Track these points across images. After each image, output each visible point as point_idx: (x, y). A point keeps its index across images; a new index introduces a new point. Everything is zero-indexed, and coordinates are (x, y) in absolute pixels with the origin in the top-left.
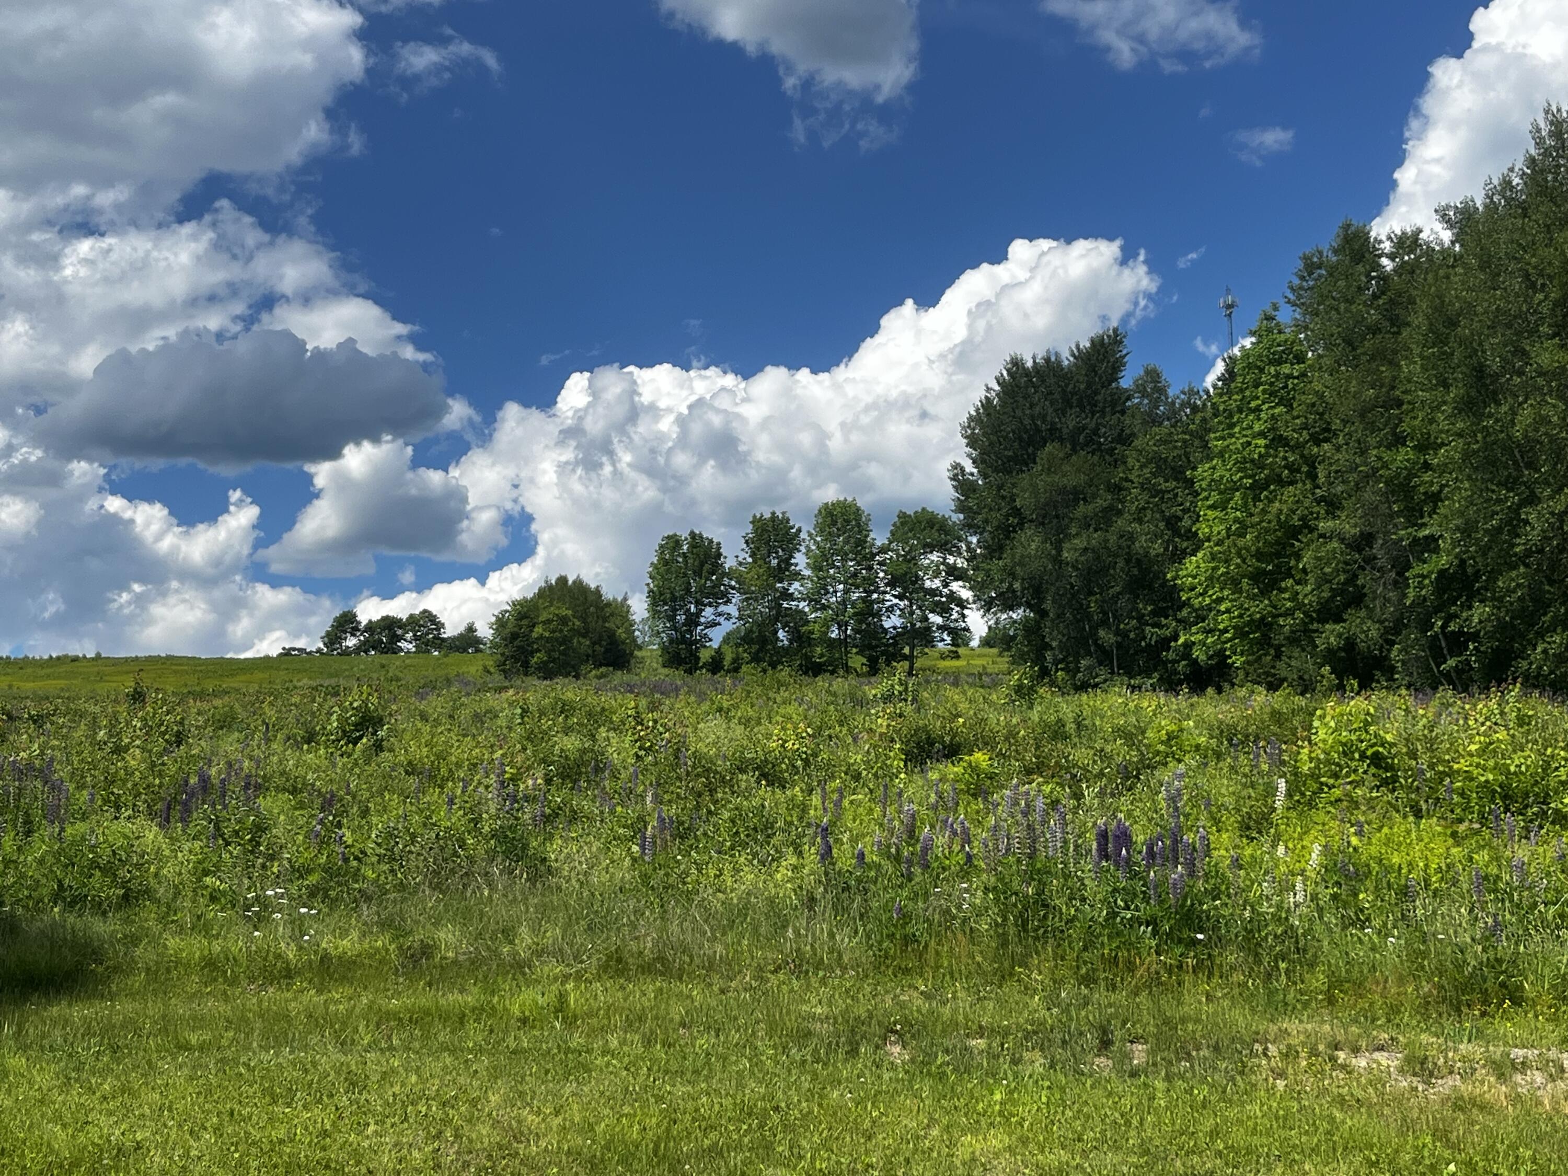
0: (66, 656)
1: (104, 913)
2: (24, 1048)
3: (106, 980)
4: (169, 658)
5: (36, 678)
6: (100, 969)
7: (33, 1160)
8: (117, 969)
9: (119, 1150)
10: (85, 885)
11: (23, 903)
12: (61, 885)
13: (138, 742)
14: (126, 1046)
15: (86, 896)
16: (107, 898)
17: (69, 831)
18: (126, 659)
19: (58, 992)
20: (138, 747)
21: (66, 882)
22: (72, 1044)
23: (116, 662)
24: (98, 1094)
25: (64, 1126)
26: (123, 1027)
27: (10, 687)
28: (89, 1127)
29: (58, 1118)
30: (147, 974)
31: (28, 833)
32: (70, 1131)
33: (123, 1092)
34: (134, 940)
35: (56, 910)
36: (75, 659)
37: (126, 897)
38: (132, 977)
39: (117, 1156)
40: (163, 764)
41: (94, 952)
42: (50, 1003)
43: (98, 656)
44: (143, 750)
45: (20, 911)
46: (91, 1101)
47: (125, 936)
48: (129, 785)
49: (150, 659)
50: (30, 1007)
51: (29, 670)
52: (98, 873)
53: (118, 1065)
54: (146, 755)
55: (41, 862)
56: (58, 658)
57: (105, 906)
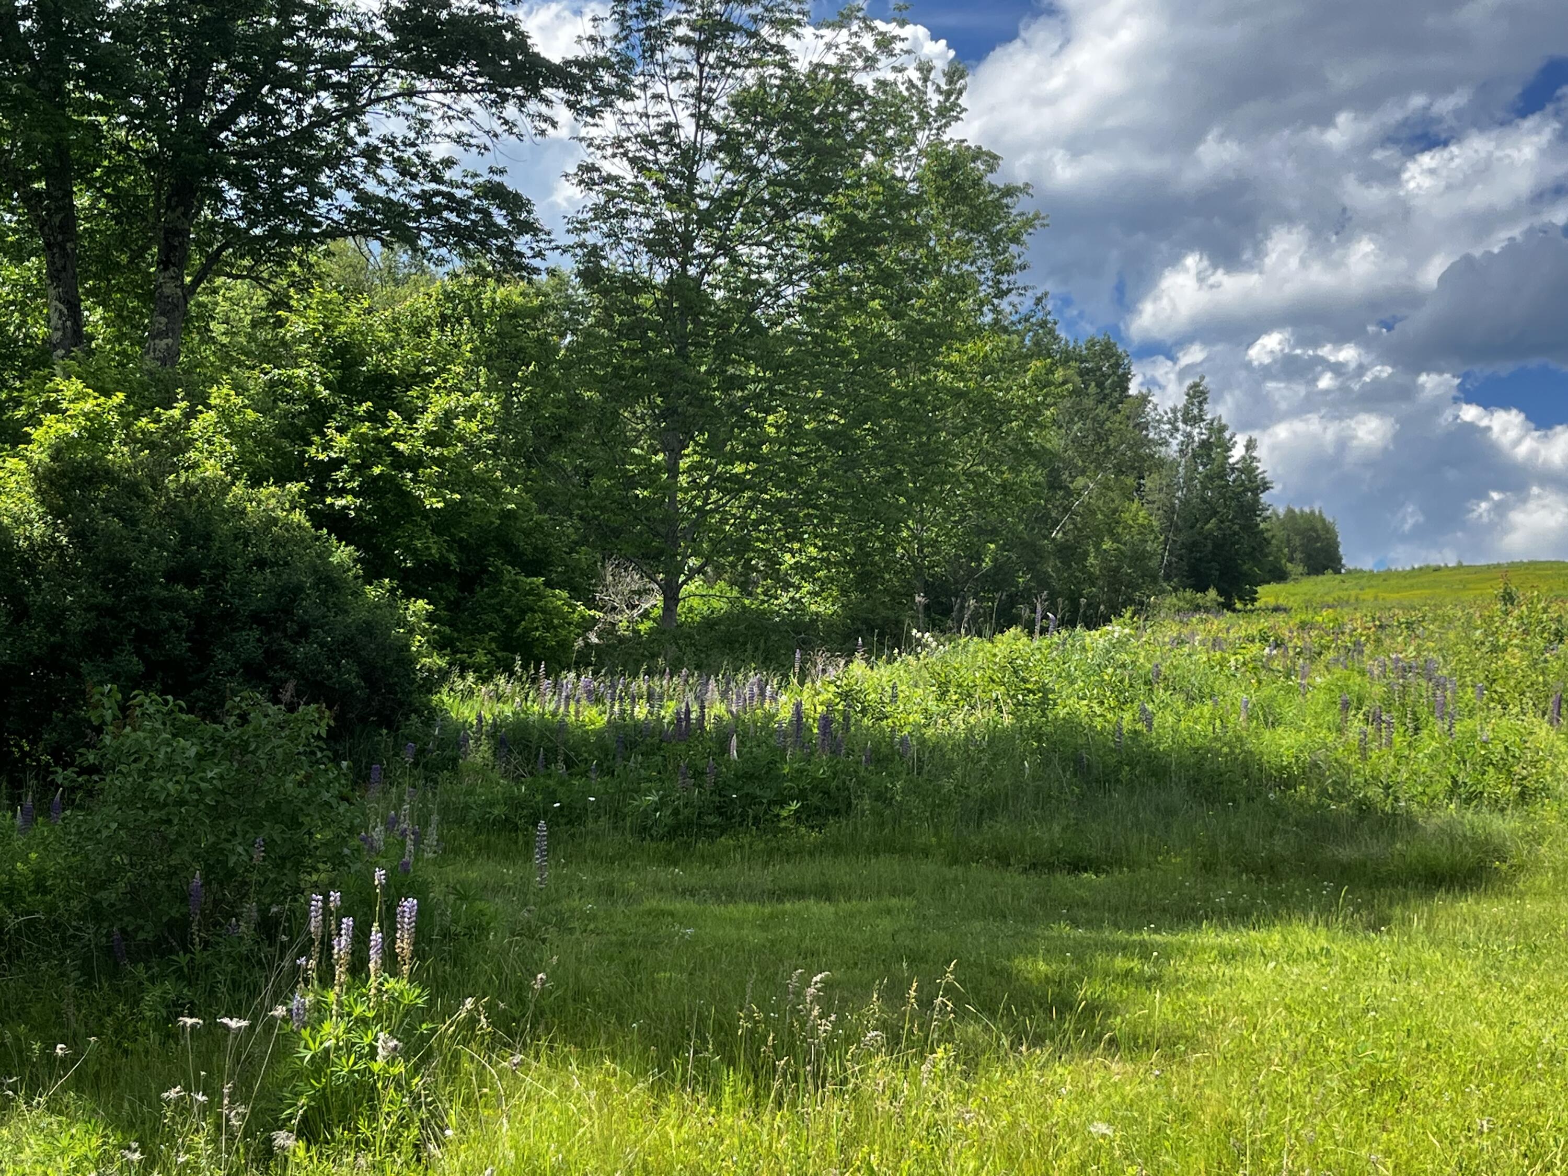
0: (1428, 567)
1: (1502, 810)
2: (1436, 944)
3: (1511, 879)
4: (1531, 563)
5: (1400, 589)
6: (1504, 867)
7: (1461, 1057)
8: (1521, 867)
9: (1553, 1054)
10: (1479, 782)
11: (1418, 799)
12: (1455, 782)
13: (1515, 641)
14: (1545, 946)
15: (1482, 793)
16: (1503, 795)
17: (1458, 727)
18: (1489, 566)
19: (1463, 889)
20: (1517, 646)
21: (1460, 779)
22: (1487, 941)
23: (1477, 570)
24: (1522, 995)
25: (1490, 1026)
26: (1537, 926)
27: (1376, 598)
28: (1515, 1028)
29: (1482, 1017)
30: (1555, 875)
31: (1417, 729)
32: (1497, 1031)
33: (1549, 994)
34: (1537, 839)
35: (1452, 806)
36: (1437, 569)
37: (1522, 794)
38: (1539, 877)
39: (1551, 1060)
40: (1546, 661)
41: (1495, 850)
42: (1456, 899)
43: (1460, 566)
44: (1522, 648)
45: (1415, 807)
46: (1517, 1000)
47: (1528, 834)
48: (1512, 683)
49: (1512, 565)
50: (1438, 902)
51: (1393, 582)
52: (1491, 770)
53: (1539, 965)
54: (1526, 653)
55: (1432, 757)
56: (1421, 569)
57: (1502, 801)
